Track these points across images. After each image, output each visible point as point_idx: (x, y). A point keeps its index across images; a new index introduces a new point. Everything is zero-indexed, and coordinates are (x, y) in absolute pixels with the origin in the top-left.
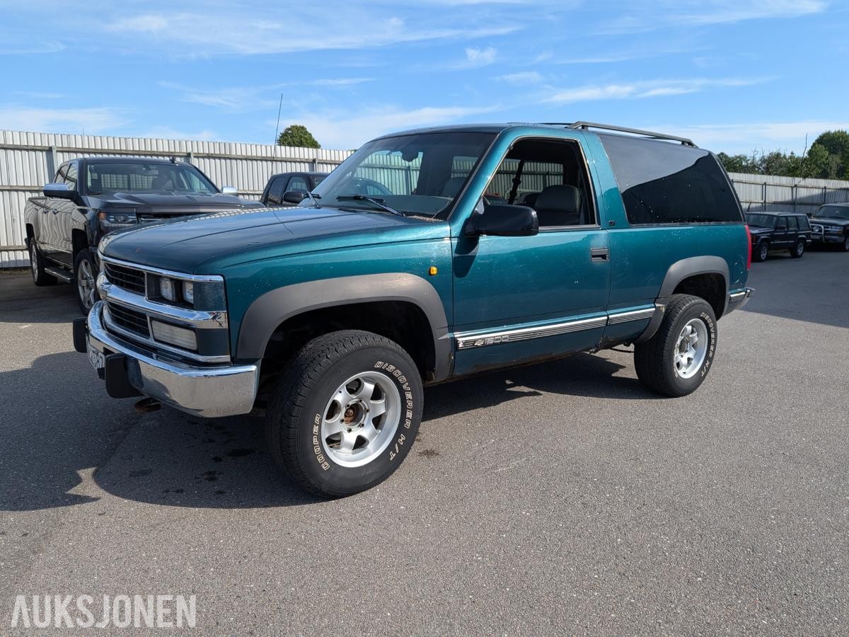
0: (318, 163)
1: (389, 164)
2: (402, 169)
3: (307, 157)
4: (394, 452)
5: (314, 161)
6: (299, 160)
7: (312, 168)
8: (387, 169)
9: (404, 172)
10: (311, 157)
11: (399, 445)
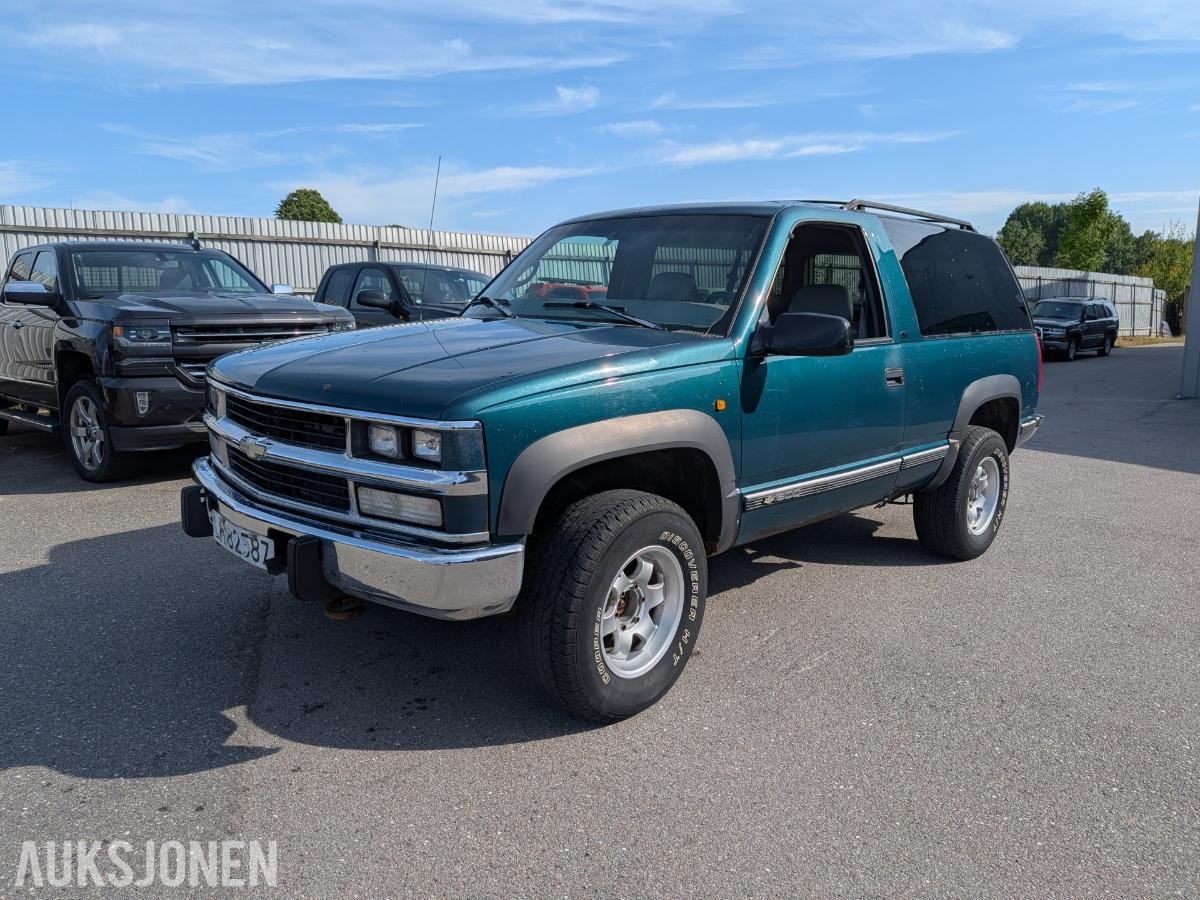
0: (382, 247)
1: (480, 248)
2: (499, 255)
3: (364, 239)
4: (678, 654)
5: (376, 244)
6: (353, 243)
7: (372, 254)
8: (478, 254)
9: (501, 258)
10: (371, 239)
11: (683, 643)
